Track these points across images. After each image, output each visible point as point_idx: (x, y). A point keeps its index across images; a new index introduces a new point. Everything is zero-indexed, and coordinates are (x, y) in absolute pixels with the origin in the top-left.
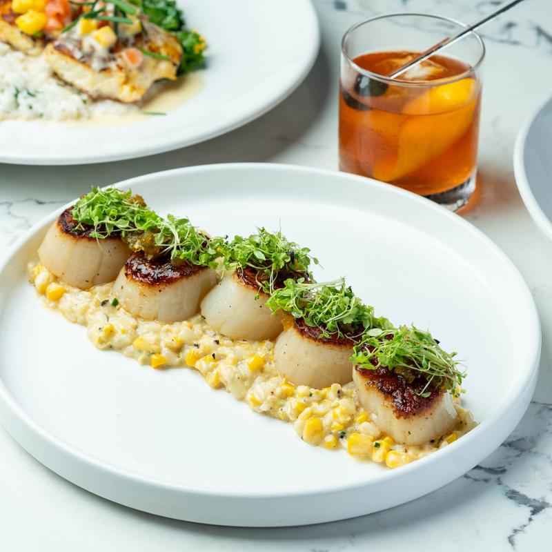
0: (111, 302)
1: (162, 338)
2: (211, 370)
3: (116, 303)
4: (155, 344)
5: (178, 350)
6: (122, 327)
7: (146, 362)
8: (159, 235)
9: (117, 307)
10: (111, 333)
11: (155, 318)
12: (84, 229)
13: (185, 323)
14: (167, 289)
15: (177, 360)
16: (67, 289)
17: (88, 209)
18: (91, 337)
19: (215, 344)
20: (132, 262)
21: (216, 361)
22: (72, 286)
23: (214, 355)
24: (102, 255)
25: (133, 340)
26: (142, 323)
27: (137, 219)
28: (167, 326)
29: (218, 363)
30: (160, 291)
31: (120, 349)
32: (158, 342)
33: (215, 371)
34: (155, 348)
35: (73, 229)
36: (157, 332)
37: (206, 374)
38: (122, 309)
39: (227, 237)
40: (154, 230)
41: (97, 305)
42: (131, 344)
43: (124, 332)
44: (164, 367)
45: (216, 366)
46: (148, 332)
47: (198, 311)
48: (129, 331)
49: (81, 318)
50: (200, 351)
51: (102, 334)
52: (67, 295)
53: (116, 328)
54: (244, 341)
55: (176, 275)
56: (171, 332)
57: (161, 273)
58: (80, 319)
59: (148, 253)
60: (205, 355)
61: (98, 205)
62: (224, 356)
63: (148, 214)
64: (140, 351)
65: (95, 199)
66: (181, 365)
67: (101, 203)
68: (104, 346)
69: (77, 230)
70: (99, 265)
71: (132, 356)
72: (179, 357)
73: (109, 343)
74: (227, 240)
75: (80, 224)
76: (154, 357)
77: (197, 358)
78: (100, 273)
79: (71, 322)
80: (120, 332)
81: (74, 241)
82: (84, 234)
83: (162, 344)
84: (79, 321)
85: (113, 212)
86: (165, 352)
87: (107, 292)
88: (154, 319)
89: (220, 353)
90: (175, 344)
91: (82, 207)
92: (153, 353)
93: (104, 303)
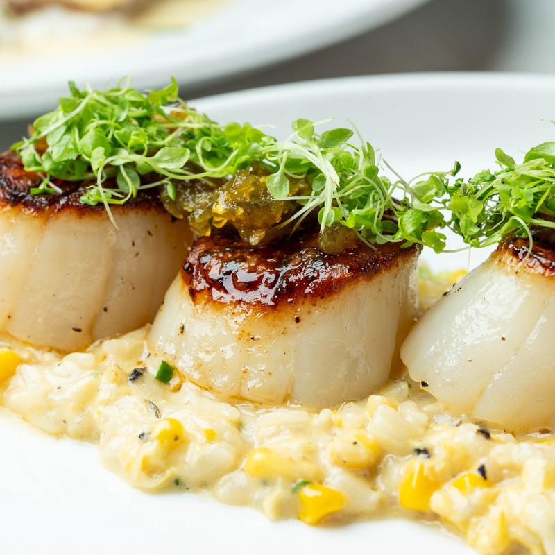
0: (153, 370)
1: (320, 445)
2: (480, 510)
3: (166, 374)
4: (305, 459)
5: (371, 471)
6: (205, 425)
7: (287, 510)
8: (277, 177)
9: (174, 382)
10: (176, 441)
11: (286, 399)
12: (59, 191)
13: (374, 399)
14: (316, 312)
15: (374, 497)
16: (25, 355)
17: (67, 137)
18: (114, 464)
19: (481, 438)
20: (204, 260)
21: (491, 485)
22: (39, 348)
23: (482, 470)
24: (115, 254)
25: (240, 456)
26: (252, 414)
27: (203, 150)
28: (326, 413)
29: (498, 487)
30: (297, 320)
31: (205, 484)
32: (310, 454)
33: (495, 511)
34: (307, 468)
35: (34, 191)
36: (299, 430)
37: (466, 523)
38: (187, 386)
39: (458, 167)
40: (258, 168)
41: (118, 381)
42: (234, 468)
43: (211, 436)
44: (337, 519)
45: (492, 500)
46: (278, 433)
47: (396, 370)
48: (226, 435)
49: (78, 419)
50: (438, 462)
51: (151, 449)
52: (26, 369)
53: (188, 428)
54: (544, 431)
55: (340, 271)
56: (340, 426)
57: (295, 272)
58: (75, 421)
59: (251, 229)
60: (453, 472)
61: (97, 122)
62: (515, 470)
63: (233, 133)
64: (266, 483)
65: (86, 110)
66: (385, 509)
67: (102, 118)
68: (160, 480)
69: (44, 193)
70: (108, 283)
71: (241, 499)
72: (374, 489)
73: (172, 471)
74: (459, 175)
75: (46, 181)
76: (308, 492)
77: (432, 483)
78: (110, 305)
79: (50, 434)
80: (200, 437)
81: (37, 222)
82: (63, 201)
83: (325, 459)
84: (71, 427)
85: (137, 136)
86: (337, 479)
87: (135, 352)
88: (285, 401)
89: (502, 461)
90: (363, 454)
91: (52, 133)
92: (305, 483)
93: (137, 375)
